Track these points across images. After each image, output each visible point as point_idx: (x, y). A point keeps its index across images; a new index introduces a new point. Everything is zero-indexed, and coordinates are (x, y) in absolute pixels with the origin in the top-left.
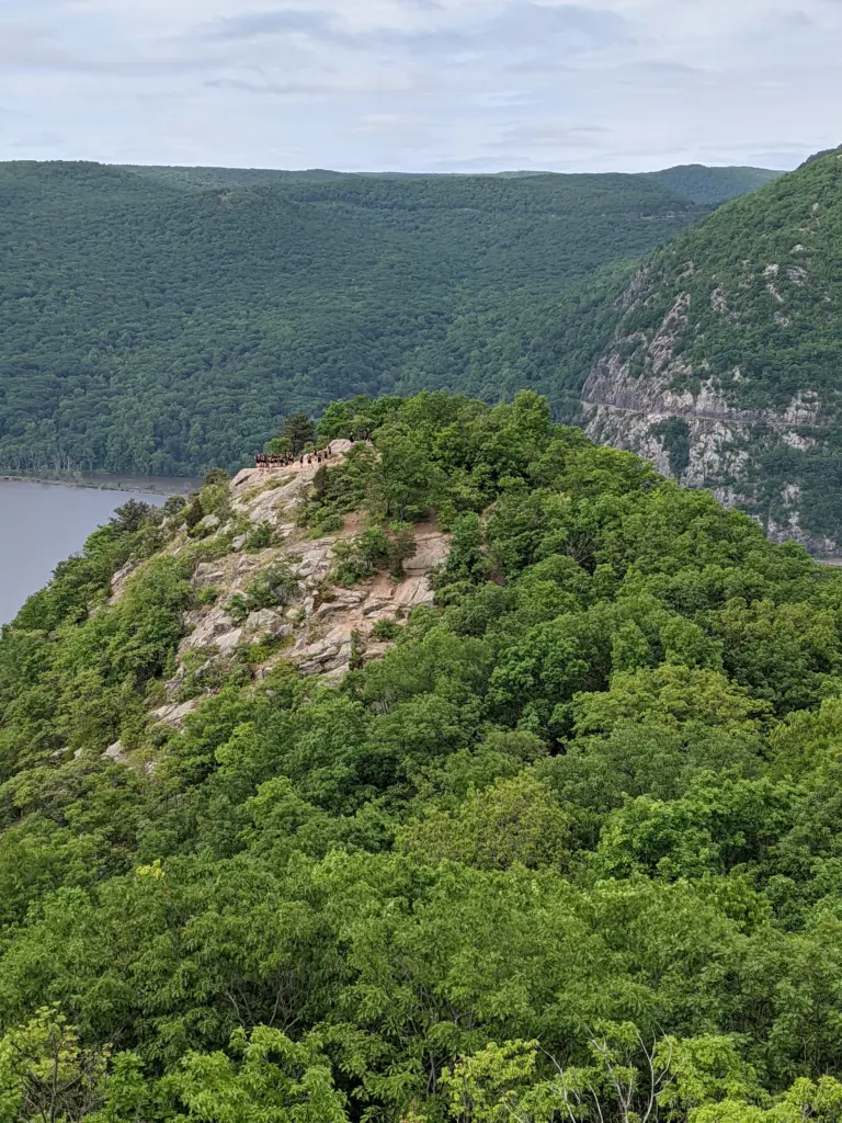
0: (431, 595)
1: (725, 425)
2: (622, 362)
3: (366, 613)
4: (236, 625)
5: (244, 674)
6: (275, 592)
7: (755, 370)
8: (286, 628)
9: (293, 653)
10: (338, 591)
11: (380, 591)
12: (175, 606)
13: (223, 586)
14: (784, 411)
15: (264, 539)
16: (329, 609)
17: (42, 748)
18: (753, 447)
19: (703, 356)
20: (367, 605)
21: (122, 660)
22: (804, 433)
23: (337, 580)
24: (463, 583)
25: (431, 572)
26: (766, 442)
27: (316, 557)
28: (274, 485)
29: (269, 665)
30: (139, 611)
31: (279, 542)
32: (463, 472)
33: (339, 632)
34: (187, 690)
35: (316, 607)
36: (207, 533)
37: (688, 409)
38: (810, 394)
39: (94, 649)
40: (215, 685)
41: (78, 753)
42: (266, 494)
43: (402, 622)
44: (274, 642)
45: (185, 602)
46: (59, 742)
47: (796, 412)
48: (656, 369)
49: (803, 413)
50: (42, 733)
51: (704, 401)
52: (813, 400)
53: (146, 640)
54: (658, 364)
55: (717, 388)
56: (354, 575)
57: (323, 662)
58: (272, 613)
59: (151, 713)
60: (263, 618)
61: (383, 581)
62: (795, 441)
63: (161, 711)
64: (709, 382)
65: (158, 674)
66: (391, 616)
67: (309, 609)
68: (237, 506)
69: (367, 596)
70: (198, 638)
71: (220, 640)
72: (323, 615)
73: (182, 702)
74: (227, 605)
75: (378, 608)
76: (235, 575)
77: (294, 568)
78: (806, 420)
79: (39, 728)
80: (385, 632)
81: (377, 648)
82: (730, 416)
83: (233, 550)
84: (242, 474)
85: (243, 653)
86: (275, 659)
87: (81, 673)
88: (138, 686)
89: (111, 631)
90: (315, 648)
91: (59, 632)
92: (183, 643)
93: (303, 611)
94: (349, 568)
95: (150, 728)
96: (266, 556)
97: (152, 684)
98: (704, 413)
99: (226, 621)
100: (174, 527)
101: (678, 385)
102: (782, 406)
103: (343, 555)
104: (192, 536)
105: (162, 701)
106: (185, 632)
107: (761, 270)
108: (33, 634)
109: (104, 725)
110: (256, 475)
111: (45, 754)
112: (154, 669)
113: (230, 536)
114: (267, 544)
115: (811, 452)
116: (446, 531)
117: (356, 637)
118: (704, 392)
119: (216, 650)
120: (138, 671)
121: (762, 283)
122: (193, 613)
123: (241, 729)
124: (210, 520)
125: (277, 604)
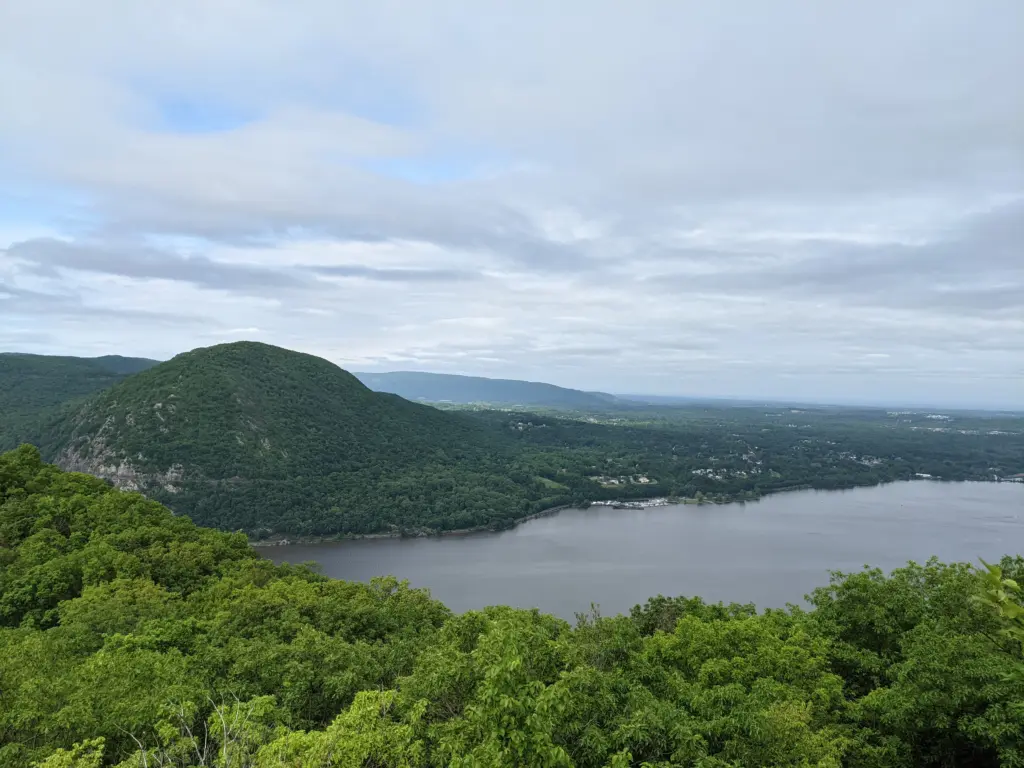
1: (134, 482)
2: (75, 450)
7: (149, 454)
14: (165, 474)
18: (149, 492)
19: (122, 447)
22: (176, 484)
26: (156, 489)
37: (113, 474)
38: (179, 465)
47: (171, 474)
48: (95, 454)
49: (175, 474)
51: (122, 469)
52: (180, 468)
54: (97, 451)
55: (129, 465)
62: (170, 488)
64: (125, 460)
78: (177, 478)
82: (136, 477)
98: (123, 476)
101: (108, 462)
102: (164, 471)
107: (153, 405)
115: (179, 493)
118: (122, 466)
121: (153, 412)
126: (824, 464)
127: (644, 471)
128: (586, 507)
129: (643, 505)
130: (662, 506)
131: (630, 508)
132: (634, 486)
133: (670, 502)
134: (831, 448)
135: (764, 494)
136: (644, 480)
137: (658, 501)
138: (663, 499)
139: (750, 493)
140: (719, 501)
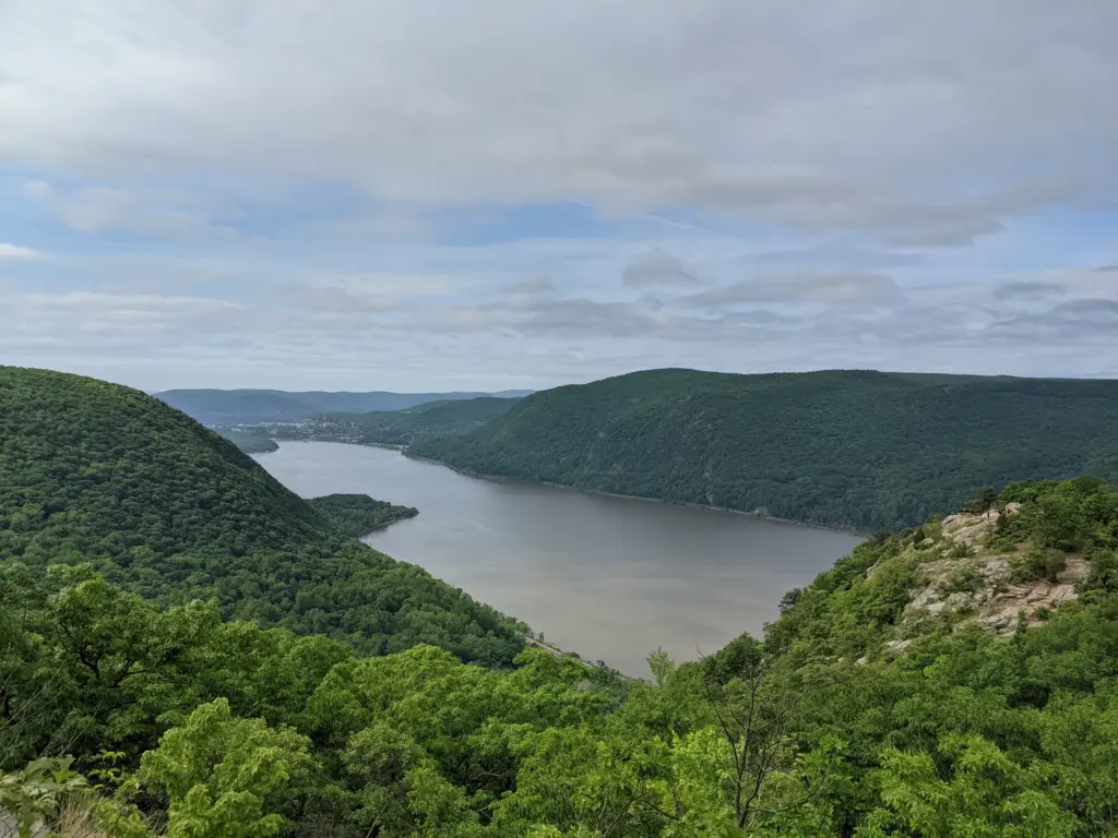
0: (1076, 596)
3: (1029, 602)
4: (941, 600)
5: (945, 629)
6: (968, 583)
8: (974, 605)
9: (979, 620)
10: (1010, 587)
11: (1039, 590)
12: (904, 585)
13: (935, 577)
15: (962, 552)
16: (1004, 597)
17: (820, 654)
20: (1030, 597)
21: (870, 611)
23: (1010, 580)
24: (1100, 591)
25: (1076, 582)
27: (996, 566)
28: (970, 524)
29: (962, 626)
30: (882, 585)
31: (972, 555)
32: (1101, 524)
33: (1010, 611)
34: (908, 633)
35: (994, 595)
36: (926, 547)
39: (854, 603)
40: (926, 633)
41: (840, 660)
42: (965, 528)
43: (1054, 611)
44: (966, 612)
45: (911, 583)
46: (830, 652)
50: (819, 646)
53: (885, 601)
56: (1022, 579)
57: (998, 628)
58: (964, 595)
59: (885, 643)
60: (959, 598)
61: (1042, 584)
63: (891, 643)
65: (891, 622)
66: (1046, 606)
67: (990, 595)
68: (945, 534)
69: (1030, 592)
70: (917, 604)
71: (931, 607)
72: (999, 599)
73: (905, 640)
74: (936, 587)
75: (1038, 600)
76: (943, 570)
77: (981, 571)
79: (819, 643)
80: (1043, 615)
81: (1036, 624)
83: (941, 557)
84: (950, 517)
85: (945, 616)
86: (966, 622)
87: (845, 615)
88: (878, 627)
89: (865, 594)
90: (993, 619)
91: (836, 593)
92: (907, 606)
93: (986, 596)
94: (1019, 574)
95: (883, 652)
96: (963, 561)
97: (886, 627)
99: (935, 596)
100: (906, 544)
103: (1016, 566)
104: (917, 548)
105: (892, 638)
106: (909, 600)
108: (820, 592)
109: (856, 646)
110: (959, 519)
111: (822, 657)
112: (888, 619)
113: (940, 550)
114: (964, 556)
116: (1088, 559)
117: (1022, 615)
119: (928, 613)
120: (879, 618)
122: (914, 591)
123: (942, 659)
124: (929, 541)
125: (969, 590)
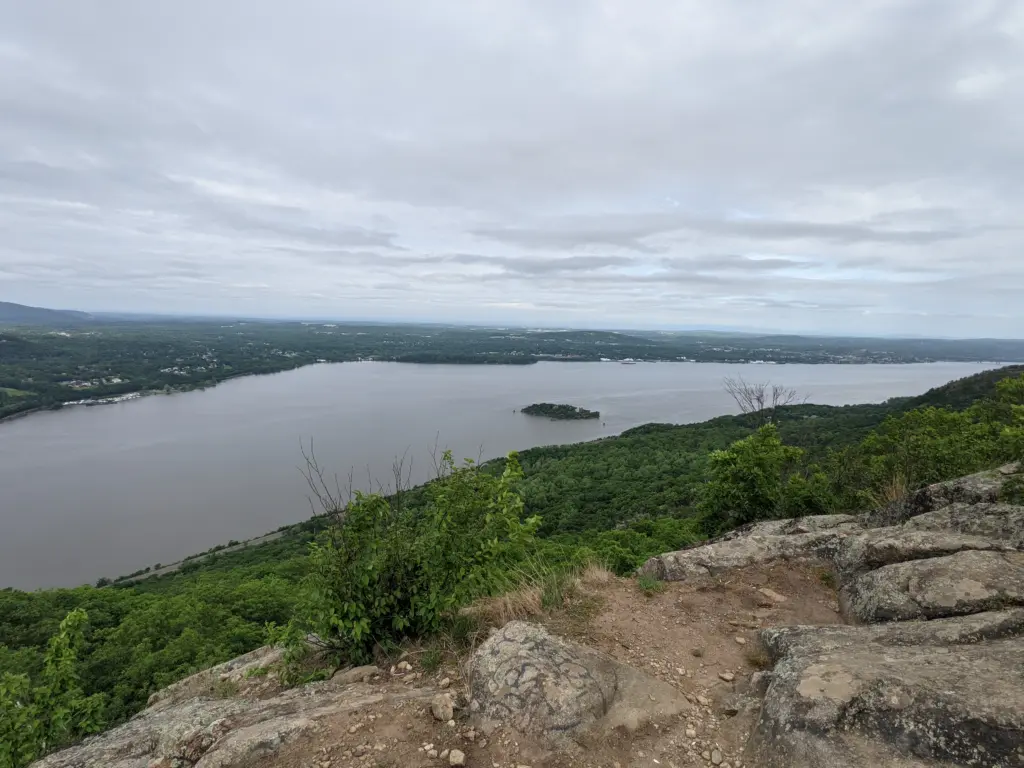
126: (261, 357)
127: (115, 373)
128: (58, 408)
129: (116, 399)
130: (134, 399)
131: (103, 404)
132: (106, 386)
133: (142, 395)
134: (266, 347)
135: (219, 381)
136: (116, 381)
137: (130, 396)
138: (135, 394)
139: (208, 382)
140: (184, 390)
